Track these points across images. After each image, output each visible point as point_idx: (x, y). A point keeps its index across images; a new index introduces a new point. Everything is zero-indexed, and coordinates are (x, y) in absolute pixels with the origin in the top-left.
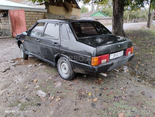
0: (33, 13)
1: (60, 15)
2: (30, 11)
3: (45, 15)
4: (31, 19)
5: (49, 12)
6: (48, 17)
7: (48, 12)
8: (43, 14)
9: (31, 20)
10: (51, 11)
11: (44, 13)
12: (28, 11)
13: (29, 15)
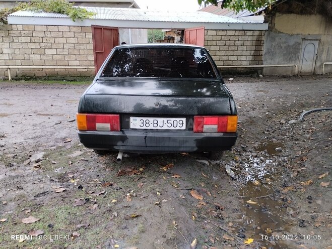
0: (232, 33)
1: (305, 35)
2: (226, 30)
3: (260, 36)
4: (225, 45)
5: (274, 30)
6: (266, 41)
7: (271, 29)
8: (257, 33)
9: (225, 48)
10: (278, 27)
11: (259, 32)
12: (223, 30)
13: (223, 37)
